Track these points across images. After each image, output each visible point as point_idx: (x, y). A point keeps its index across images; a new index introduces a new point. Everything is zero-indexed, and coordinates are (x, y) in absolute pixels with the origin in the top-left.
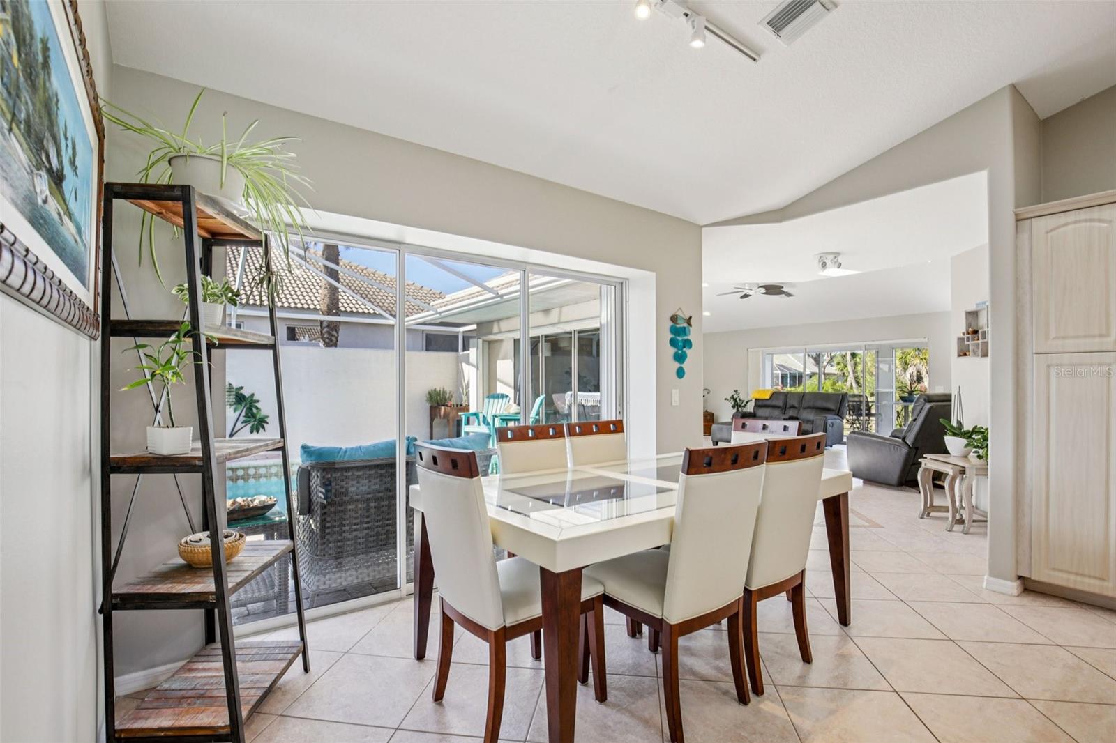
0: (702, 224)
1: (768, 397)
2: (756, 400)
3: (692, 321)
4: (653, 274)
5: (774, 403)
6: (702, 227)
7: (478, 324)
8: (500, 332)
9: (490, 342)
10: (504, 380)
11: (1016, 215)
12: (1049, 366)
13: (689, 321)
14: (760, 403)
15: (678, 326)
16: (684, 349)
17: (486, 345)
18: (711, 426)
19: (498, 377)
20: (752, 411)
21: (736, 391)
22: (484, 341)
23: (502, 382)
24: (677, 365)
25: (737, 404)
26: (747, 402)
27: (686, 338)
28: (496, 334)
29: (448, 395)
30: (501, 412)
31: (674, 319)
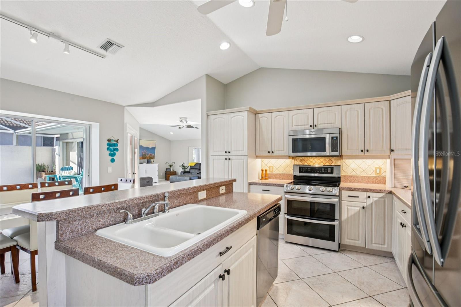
0: (124, 105)
1: (194, 165)
2: (191, 166)
3: (118, 141)
4: (98, 124)
5: (196, 167)
6: (124, 106)
7: (61, 135)
8: (73, 138)
9: (67, 143)
10: (73, 161)
11: (207, 114)
12: (213, 159)
13: (117, 141)
14: (191, 167)
15: (111, 143)
16: (115, 152)
17: (65, 145)
18: (169, 177)
19: (71, 159)
20: (189, 170)
21: (183, 163)
22: (63, 143)
23: (72, 162)
24: (111, 158)
25: (184, 167)
26: (187, 167)
27: (115, 147)
28: (71, 139)
29: (46, 167)
30: (67, 175)
31: (109, 140)
